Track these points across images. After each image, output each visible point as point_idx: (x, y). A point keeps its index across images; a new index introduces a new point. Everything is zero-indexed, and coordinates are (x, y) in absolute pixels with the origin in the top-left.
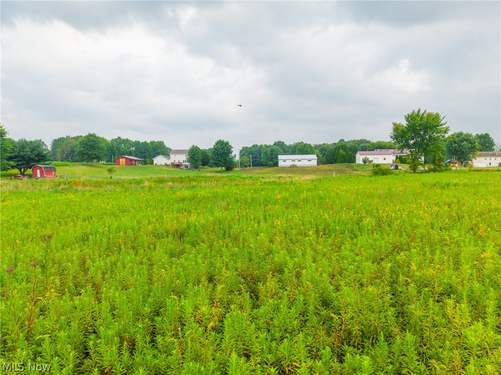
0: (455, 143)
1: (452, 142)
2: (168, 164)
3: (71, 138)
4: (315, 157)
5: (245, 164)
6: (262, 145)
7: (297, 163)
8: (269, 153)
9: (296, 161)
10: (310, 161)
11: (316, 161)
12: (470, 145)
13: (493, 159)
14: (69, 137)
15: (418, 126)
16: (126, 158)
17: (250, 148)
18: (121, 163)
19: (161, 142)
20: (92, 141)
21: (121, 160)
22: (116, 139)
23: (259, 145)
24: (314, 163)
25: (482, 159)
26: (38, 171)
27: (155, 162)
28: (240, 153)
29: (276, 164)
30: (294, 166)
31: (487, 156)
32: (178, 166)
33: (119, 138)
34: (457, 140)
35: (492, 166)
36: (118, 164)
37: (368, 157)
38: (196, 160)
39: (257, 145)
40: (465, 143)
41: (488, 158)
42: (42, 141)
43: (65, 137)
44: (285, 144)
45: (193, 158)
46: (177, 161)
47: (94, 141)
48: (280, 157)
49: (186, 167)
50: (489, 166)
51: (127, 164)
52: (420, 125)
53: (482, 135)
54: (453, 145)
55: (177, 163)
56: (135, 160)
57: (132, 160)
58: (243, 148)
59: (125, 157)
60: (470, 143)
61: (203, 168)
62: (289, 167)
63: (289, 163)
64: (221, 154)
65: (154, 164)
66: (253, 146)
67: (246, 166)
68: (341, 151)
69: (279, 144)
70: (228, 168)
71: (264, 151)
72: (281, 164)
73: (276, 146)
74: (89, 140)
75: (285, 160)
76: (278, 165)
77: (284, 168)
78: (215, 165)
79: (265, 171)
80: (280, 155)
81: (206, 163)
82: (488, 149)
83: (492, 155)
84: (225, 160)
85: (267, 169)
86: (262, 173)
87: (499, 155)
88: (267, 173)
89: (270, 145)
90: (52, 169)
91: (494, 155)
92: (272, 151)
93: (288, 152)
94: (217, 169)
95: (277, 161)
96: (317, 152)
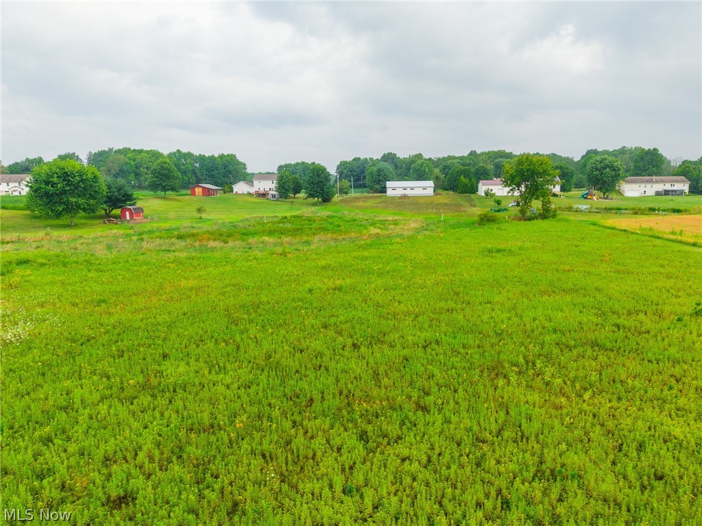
0: (597, 169)
1: (593, 168)
2: (251, 192)
3: (115, 151)
4: (431, 183)
5: (345, 190)
6: (366, 159)
7: (409, 192)
8: (375, 173)
9: (409, 189)
10: (423, 189)
11: (432, 189)
12: (613, 173)
13: (649, 185)
14: (112, 150)
15: (526, 172)
16: (204, 188)
17: (350, 163)
18: (197, 194)
19: (232, 155)
21: (197, 189)
22: (175, 153)
23: (362, 158)
24: (430, 192)
25: (636, 186)
26: (127, 213)
27: (235, 190)
28: (337, 170)
29: (384, 190)
30: (405, 197)
31: (642, 182)
32: (264, 195)
33: (178, 151)
34: (599, 166)
35: (646, 195)
36: (193, 194)
37: (491, 187)
38: (286, 190)
39: (359, 159)
40: (608, 170)
41: (643, 186)
43: (106, 149)
44: (397, 156)
45: (283, 187)
46: (262, 189)
47: (169, 170)
48: (389, 184)
49: (274, 196)
50: (643, 195)
51: (204, 194)
52: (528, 170)
53: (649, 150)
54: (594, 173)
55: (262, 192)
56: (214, 190)
57: (209, 189)
58: (341, 162)
59: (201, 187)
60: (614, 170)
61: (294, 198)
62: (400, 198)
63: (399, 192)
64: (317, 183)
65: (234, 192)
66: (354, 159)
67: (346, 193)
68: (462, 177)
69: (389, 158)
70: (326, 199)
71: (369, 171)
72: (390, 192)
73: (385, 161)
74: (163, 168)
75: (396, 188)
76: (385, 192)
77: (393, 198)
78: (311, 196)
79: (370, 203)
80: (389, 181)
81: (297, 191)
82: (655, 169)
83: (648, 182)
84: (322, 190)
85: (373, 200)
86: (367, 208)
87: (657, 182)
88: (372, 207)
89: (378, 159)
90: (140, 210)
91: (651, 181)
92: (379, 171)
93: (401, 168)
94: (311, 200)
95: (385, 188)
96: (437, 171)
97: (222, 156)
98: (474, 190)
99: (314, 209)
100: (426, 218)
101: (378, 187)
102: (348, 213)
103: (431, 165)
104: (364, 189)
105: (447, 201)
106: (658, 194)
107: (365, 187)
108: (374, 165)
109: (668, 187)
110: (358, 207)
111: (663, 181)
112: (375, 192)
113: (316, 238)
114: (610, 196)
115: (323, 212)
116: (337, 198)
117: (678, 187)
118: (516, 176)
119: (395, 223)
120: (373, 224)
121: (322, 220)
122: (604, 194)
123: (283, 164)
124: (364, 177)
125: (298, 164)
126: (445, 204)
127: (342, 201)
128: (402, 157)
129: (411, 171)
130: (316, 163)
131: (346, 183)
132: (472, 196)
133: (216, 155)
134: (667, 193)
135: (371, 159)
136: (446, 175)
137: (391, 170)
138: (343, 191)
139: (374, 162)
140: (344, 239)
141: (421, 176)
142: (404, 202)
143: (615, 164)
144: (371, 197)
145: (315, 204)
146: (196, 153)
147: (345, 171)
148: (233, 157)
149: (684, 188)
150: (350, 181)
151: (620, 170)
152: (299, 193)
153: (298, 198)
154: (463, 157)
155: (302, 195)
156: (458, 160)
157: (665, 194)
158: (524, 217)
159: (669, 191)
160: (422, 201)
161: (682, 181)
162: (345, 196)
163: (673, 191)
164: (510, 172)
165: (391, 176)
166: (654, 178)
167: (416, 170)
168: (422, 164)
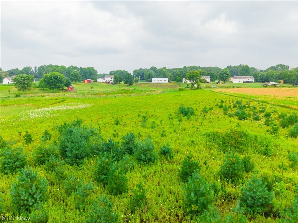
1: (220, 73)
2: (104, 82)
4: (167, 79)
7: (160, 82)
8: (148, 75)
10: (164, 81)
11: (168, 81)
13: (241, 79)
16: (88, 80)
17: (138, 71)
18: (85, 82)
19: (92, 67)
20: (76, 74)
21: (85, 81)
24: (167, 82)
25: (237, 80)
26: (70, 88)
28: (133, 73)
29: (151, 81)
30: (158, 83)
31: (239, 78)
32: (108, 83)
34: (222, 73)
35: (240, 82)
36: (84, 82)
39: (142, 69)
40: (225, 74)
41: (239, 79)
42: (31, 67)
45: (116, 80)
46: (108, 81)
48: (153, 79)
49: (112, 83)
51: (88, 82)
54: (221, 75)
57: (90, 81)
58: (134, 70)
60: (227, 74)
61: (119, 84)
62: (156, 84)
63: (156, 82)
64: (128, 79)
65: (98, 82)
66: (140, 69)
67: (138, 82)
68: (178, 77)
69: (153, 69)
70: (131, 84)
71: (145, 74)
72: (153, 82)
73: (152, 70)
74: (75, 74)
75: (155, 80)
76: (152, 82)
77: (154, 84)
78: (126, 83)
79: (146, 85)
80: (153, 78)
81: (121, 81)
82: (247, 73)
83: (241, 78)
84: (130, 81)
85: (147, 85)
86: (145, 87)
87: (244, 78)
88: (147, 87)
89: (149, 69)
90: (73, 87)
91: (242, 78)
92: (149, 74)
93: (158, 72)
94: (126, 84)
95: (151, 80)
96: (170, 74)
97: (88, 68)
98: (181, 81)
99: (127, 87)
100: (164, 90)
101: (149, 80)
102: (139, 88)
103: (168, 72)
104: (144, 81)
105: (172, 85)
106: (244, 82)
107: (144, 80)
108: (147, 72)
109: (247, 80)
110: (142, 87)
111: (246, 78)
112: (148, 82)
113: (132, 94)
114: (226, 83)
115: (131, 88)
116: (134, 84)
117: (251, 80)
118: (189, 77)
119: (154, 91)
120: (148, 91)
121: (131, 90)
122: (224, 82)
123: (112, 71)
124: (144, 76)
125: (118, 71)
126: (171, 86)
127: (136, 85)
128: (158, 68)
129: (161, 74)
130: (125, 70)
131: (137, 78)
132: (181, 83)
133: (86, 68)
134: (247, 82)
135: (146, 69)
136: (174, 75)
137: (154, 73)
138: (137, 81)
139: (148, 70)
140: (140, 95)
141: (164, 76)
142: (158, 85)
143: (227, 72)
144: (147, 84)
145: (127, 86)
146: (79, 67)
147: (136, 74)
148: (93, 68)
149: (252, 80)
150: (139, 78)
151: (229, 74)
152: (121, 82)
153: (121, 84)
154: (181, 68)
155: (122, 83)
156: (178, 70)
157: (246, 82)
158: (192, 89)
159: (247, 81)
160: (164, 85)
161: (252, 78)
162: (137, 83)
163: (248, 81)
164: (188, 76)
165: (154, 76)
166: (243, 77)
167: (163, 74)
168: (165, 72)
